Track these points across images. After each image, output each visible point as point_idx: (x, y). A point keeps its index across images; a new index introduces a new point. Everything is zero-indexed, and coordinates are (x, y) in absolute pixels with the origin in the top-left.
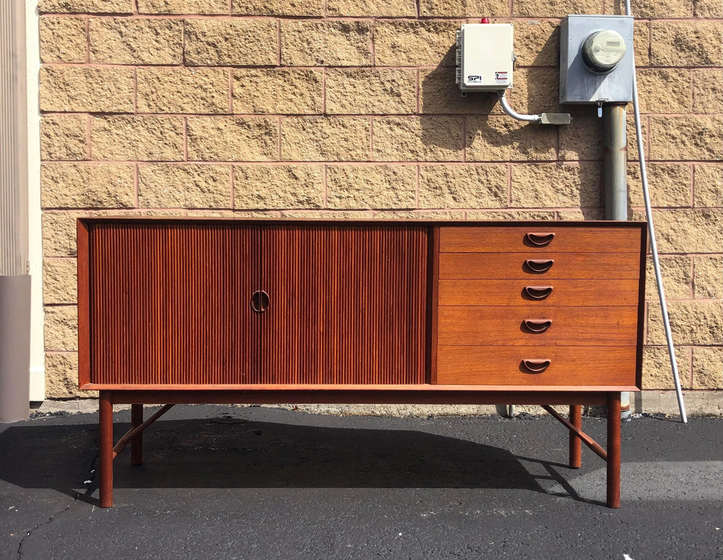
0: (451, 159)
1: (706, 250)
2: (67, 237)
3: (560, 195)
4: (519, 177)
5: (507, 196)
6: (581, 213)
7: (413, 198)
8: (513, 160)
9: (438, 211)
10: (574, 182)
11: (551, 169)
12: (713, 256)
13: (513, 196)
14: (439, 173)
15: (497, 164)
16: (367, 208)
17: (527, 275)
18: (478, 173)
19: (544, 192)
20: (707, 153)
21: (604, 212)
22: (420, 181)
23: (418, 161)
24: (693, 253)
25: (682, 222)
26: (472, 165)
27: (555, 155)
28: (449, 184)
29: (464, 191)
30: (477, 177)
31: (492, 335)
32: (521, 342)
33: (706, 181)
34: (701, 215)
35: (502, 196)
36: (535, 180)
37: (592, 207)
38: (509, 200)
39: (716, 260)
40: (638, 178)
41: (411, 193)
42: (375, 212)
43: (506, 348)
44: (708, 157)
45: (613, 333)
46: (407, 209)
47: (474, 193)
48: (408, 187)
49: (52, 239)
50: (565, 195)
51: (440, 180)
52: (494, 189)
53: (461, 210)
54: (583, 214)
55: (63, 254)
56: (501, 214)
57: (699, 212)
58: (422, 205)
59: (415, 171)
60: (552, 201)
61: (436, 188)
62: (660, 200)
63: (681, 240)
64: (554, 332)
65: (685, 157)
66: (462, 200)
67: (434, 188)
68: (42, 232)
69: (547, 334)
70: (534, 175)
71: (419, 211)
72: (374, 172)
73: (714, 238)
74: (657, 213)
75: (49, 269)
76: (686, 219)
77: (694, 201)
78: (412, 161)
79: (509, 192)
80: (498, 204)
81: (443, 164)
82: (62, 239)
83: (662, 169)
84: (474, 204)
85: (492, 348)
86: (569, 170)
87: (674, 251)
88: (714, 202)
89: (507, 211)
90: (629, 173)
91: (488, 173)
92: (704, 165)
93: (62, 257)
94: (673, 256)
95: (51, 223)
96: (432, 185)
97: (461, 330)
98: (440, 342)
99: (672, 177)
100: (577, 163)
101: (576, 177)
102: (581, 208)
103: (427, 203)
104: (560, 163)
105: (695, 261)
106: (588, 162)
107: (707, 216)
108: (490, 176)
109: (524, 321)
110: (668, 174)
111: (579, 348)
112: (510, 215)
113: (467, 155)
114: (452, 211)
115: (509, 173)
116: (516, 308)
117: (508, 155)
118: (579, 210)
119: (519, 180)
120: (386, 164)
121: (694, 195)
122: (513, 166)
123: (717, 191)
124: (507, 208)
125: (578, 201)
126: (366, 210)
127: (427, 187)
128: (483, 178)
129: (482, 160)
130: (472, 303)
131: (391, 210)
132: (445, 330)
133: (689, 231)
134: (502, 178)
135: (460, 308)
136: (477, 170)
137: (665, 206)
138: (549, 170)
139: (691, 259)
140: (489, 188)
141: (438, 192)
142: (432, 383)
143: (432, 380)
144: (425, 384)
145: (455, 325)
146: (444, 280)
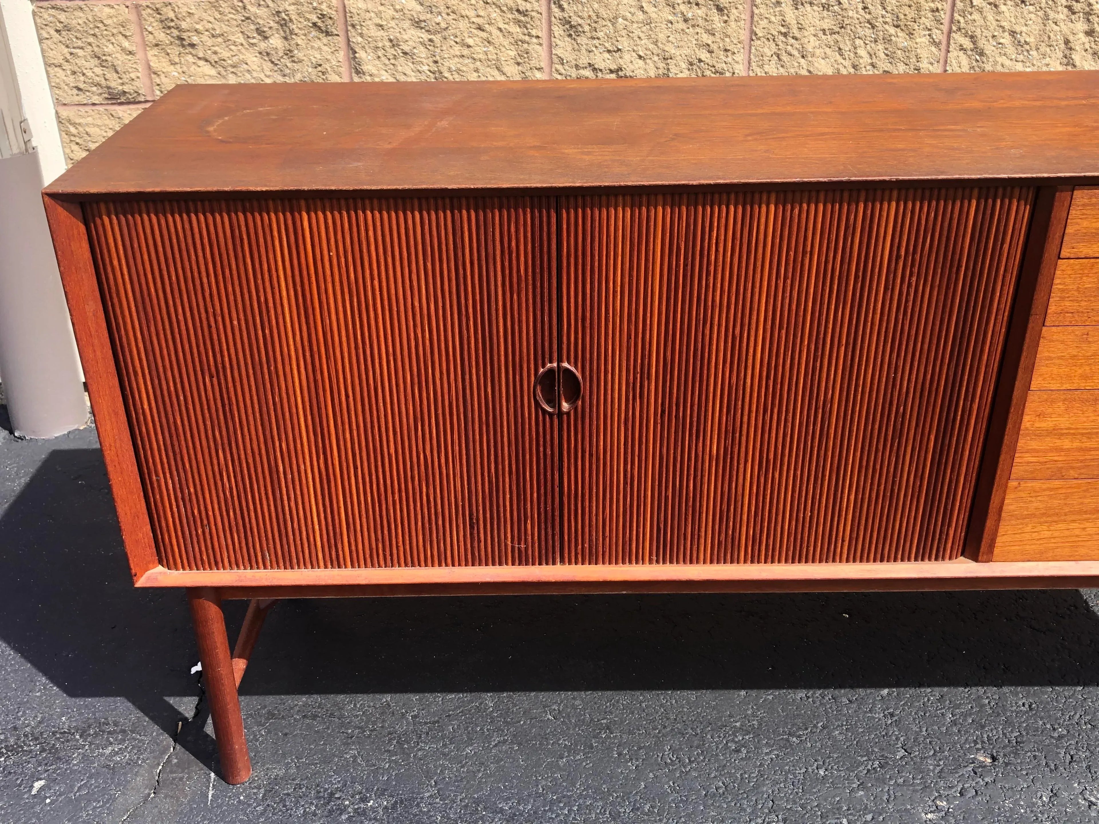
2: (96, 62)
49: (66, 66)
55: (96, 99)
68: (43, 51)
75: (72, 130)
82: (87, 65)
93: (94, 104)
95: (57, 31)
97: (1076, 444)
98: (1017, 472)
142: (980, 558)
143: (981, 554)
144: (962, 558)
145: (1062, 434)
146: (1059, 328)
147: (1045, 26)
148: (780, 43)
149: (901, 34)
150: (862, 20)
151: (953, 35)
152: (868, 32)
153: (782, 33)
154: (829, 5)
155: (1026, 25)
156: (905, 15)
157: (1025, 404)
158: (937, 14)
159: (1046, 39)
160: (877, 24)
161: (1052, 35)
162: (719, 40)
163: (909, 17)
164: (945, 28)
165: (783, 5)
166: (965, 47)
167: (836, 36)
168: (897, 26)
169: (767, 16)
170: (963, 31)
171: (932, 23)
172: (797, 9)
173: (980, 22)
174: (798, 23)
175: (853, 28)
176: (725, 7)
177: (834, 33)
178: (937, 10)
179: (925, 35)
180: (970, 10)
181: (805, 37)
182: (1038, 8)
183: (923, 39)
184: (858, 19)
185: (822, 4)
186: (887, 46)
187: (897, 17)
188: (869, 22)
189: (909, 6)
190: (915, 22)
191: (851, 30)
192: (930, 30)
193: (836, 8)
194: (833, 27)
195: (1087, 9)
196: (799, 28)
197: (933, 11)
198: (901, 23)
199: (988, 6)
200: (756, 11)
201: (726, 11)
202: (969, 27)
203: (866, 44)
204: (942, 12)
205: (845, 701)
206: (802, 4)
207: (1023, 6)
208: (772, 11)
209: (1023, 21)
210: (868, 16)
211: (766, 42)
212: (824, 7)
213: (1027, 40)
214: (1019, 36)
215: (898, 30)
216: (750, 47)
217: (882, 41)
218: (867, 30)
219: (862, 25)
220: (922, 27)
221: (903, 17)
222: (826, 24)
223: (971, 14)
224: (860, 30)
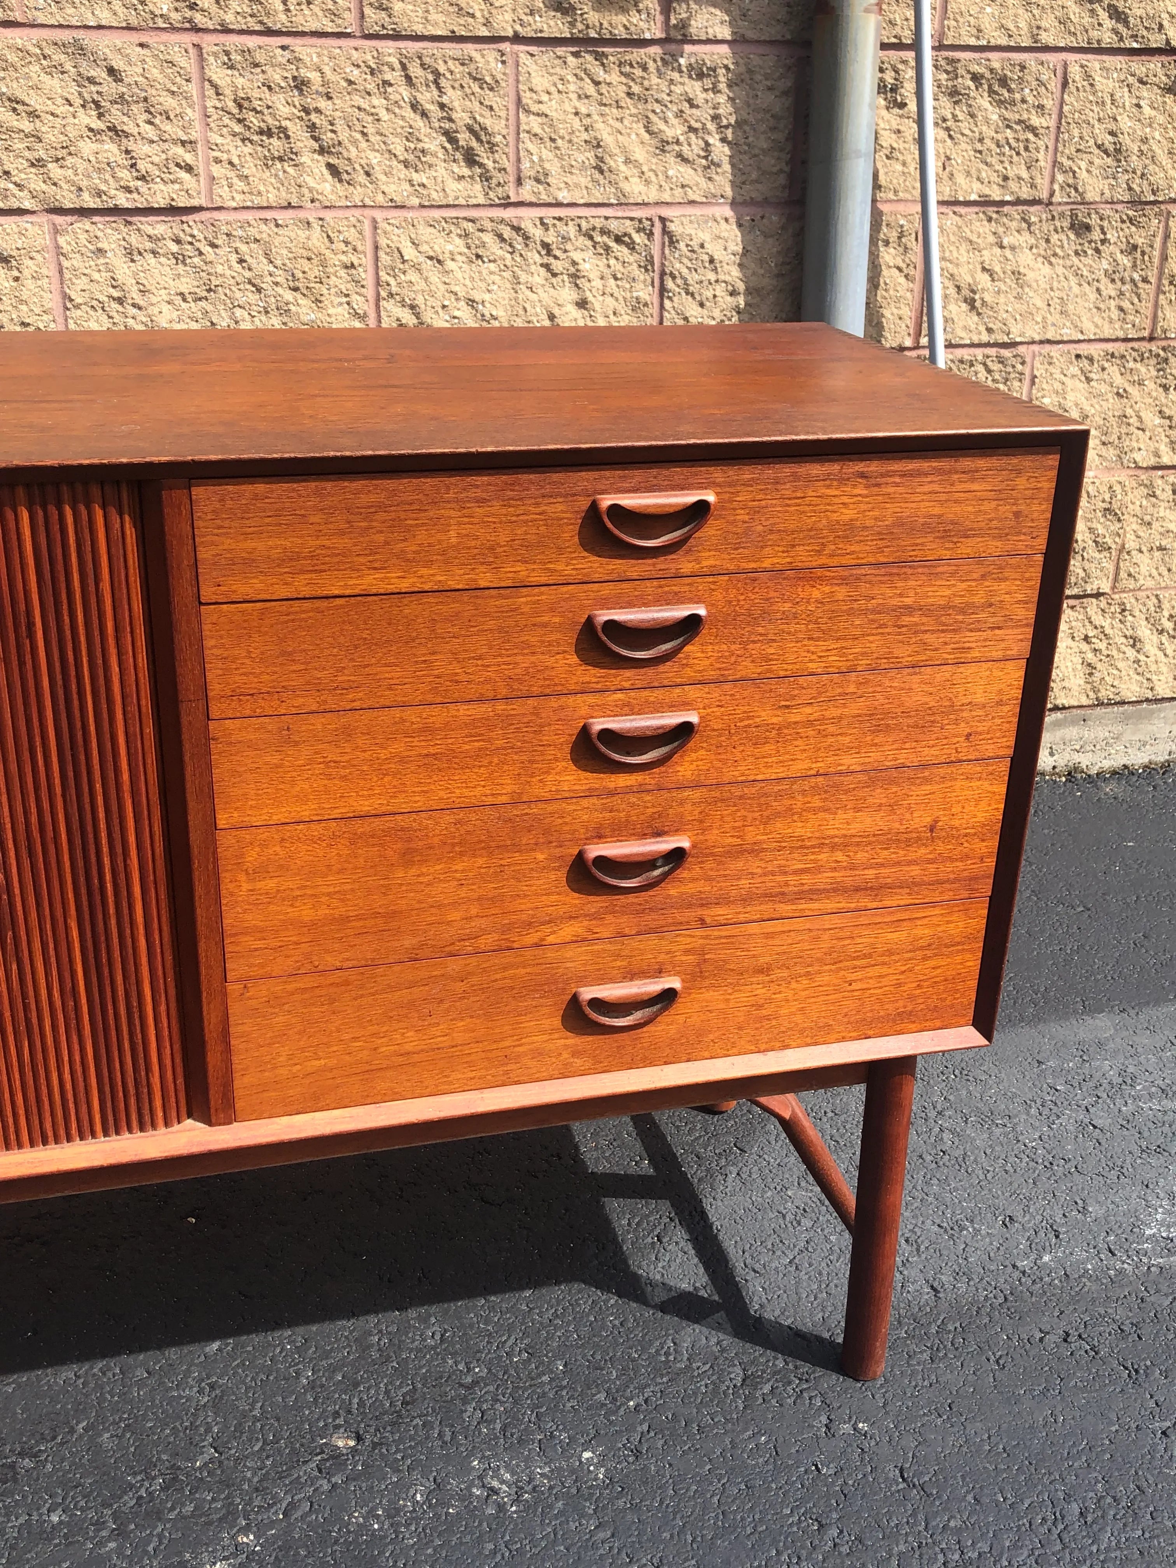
0: (314, 26)
1: (1068, 333)
3: (671, 159)
4: (545, 98)
5: (506, 164)
6: (733, 221)
7: (189, 169)
8: (523, 32)
9: (282, 216)
10: (716, 118)
11: (645, 68)
12: (1083, 349)
13: (526, 165)
14: (276, 76)
15: (470, 49)
16: (27, 205)
17: (592, 675)
18: (408, 78)
19: (624, 150)
20: (1108, 23)
21: (802, 217)
22: (209, 104)
23: (197, 30)
24: (1033, 342)
25: (1013, 248)
26: (388, 47)
27: (659, 18)
28: (314, 117)
29: (364, 145)
30: (405, 92)
31: (455, 915)
32: (569, 931)
33: (1092, 117)
34: (1066, 224)
35: (490, 164)
36: (594, 109)
37: (766, 202)
38: (512, 179)
39: (1091, 359)
40: (902, 105)
41: (180, 150)
42: (59, 220)
43: (508, 957)
44: (1108, 39)
45: (910, 863)
46: (172, 210)
47: (399, 150)
48: (167, 127)
50: (685, 160)
51: (279, 101)
52: (464, 138)
53: (357, 212)
54: (740, 225)
56: (488, 225)
57: (1062, 215)
58: (225, 192)
59: (188, 63)
60: (648, 182)
61: (269, 133)
62: (960, 179)
63: (1006, 304)
64: (694, 880)
65: (1047, 38)
66: (362, 178)
67: (261, 132)
69: (672, 890)
70: (591, 89)
71: (216, 215)
72: (36, 68)
73: (1093, 296)
74: (951, 221)
76: (1025, 239)
77: (1053, 180)
78: (174, 29)
79: (511, 150)
80: (477, 192)
81: (286, 41)
83: (976, 78)
84: (397, 190)
85: (454, 966)
86: (700, 72)
87: (985, 338)
88: (1104, 185)
89: (509, 214)
90: (882, 88)
91: (443, 82)
92: (1094, 62)
94: (979, 353)
96: (254, 120)
97: (323, 912)
98: (236, 968)
99: (1001, 103)
100: (724, 49)
101: (722, 99)
102: (734, 204)
103: (240, 185)
104: (673, 47)
105: (1037, 364)
106: (761, 50)
107: (1081, 228)
108: (450, 92)
109: (581, 855)
110: (991, 92)
111: (786, 925)
112: (517, 229)
113: (368, 11)
114: (328, 215)
115: (511, 80)
116: (550, 808)
117: (508, 17)
118: (728, 212)
119: (543, 108)
120: (80, 34)
121: (1055, 162)
122: (524, 58)
123: (1118, 151)
124: (507, 204)
125: (723, 182)
126: (20, 212)
127: (238, 128)
128: (427, 97)
129: (419, 29)
130: (365, 806)
131: (116, 211)
132: (253, 919)
133: (1030, 276)
134: (491, 98)
135: (317, 830)
136: (404, 67)
137: (974, 197)
138: (638, 72)
139: (1028, 359)
140: (446, 133)
141: (276, 145)
142: (213, 1121)
143: (212, 1111)
144: (190, 1121)
145: (295, 898)
146: (236, 721)
147: (516, 292)
148: (114, 314)
149: (302, 301)
150: (239, 279)
151: (383, 303)
152: (253, 298)
153: (114, 299)
154: (184, 256)
155: (489, 291)
156: (304, 272)
157: (215, 852)
158: (354, 271)
159: (521, 312)
160: (263, 285)
161: (527, 306)
162: (10, 308)
163: (311, 275)
164: (370, 292)
165: (109, 254)
166: (404, 321)
167: (203, 304)
168: (296, 289)
169: (86, 271)
170: (397, 297)
171: (349, 286)
172: (133, 261)
173: (421, 285)
174: (138, 283)
175: (228, 292)
176: (11, 256)
177: (200, 299)
178: (353, 266)
179: (341, 304)
180: (401, 266)
181: (152, 305)
182: (502, 267)
183: (340, 310)
184: (233, 278)
185: (173, 254)
186: (285, 320)
187: (293, 275)
188: (250, 282)
189: (309, 259)
190: (321, 283)
191: (226, 295)
192: (347, 296)
193: (196, 260)
194: (198, 290)
195: (572, 270)
196: (141, 291)
197: (346, 267)
198: (300, 285)
199: (429, 262)
200: (66, 264)
201: (14, 263)
202: (405, 292)
203: (253, 317)
204: (360, 269)
205: (141, 1373)
206: (140, 254)
207: (480, 263)
208: (92, 263)
209: (483, 285)
210: (248, 274)
211: (92, 313)
212: (177, 259)
213: (494, 313)
214: (480, 307)
215: (298, 295)
216: (66, 320)
217: (276, 312)
218: (250, 295)
219: (241, 287)
220: (333, 290)
221: (301, 275)
222: (186, 285)
223: (404, 273)
224: (238, 295)
